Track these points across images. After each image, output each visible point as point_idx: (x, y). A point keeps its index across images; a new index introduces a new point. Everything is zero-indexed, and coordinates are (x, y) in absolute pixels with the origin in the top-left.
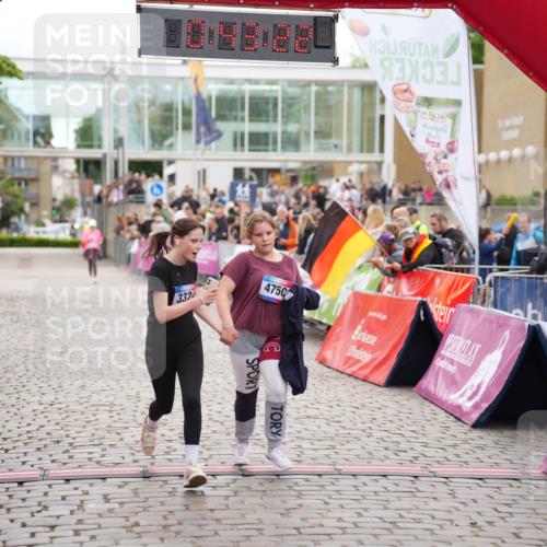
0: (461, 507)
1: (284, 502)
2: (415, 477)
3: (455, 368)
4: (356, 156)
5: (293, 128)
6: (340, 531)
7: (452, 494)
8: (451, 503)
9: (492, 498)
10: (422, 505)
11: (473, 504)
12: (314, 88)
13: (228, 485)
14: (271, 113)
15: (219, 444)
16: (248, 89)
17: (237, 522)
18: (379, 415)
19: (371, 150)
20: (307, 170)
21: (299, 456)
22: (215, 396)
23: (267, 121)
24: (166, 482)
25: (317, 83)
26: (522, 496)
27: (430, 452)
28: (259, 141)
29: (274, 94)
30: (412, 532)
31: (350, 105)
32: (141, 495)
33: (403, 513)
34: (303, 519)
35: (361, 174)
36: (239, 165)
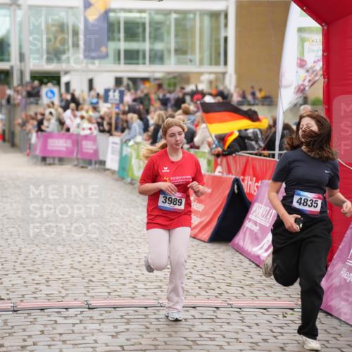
0: (247, 329)
1: (115, 327)
2: (217, 308)
3: (258, 228)
4: (206, 68)
5: (159, 46)
6: (153, 348)
7: (242, 320)
8: (239, 326)
9: (271, 322)
10: (218, 328)
11: (255, 326)
12: (174, 16)
13: (76, 315)
14: (141, 35)
15: (74, 285)
16: (123, 16)
17: (78, 342)
18: (199, 263)
19: (217, 63)
20: (170, 79)
21: (133, 293)
22: (78, 251)
23: (138, 41)
24: (29, 314)
25: (176, 12)
26: (292, 321)
27: (232, 290)
28: (132, 56)
29: (143, 20)
30: (206, 347)
31: (201, 29)
32: (9, 324)
33: (203, 334)
34: (127, 340)
35: (211, 82)
36: (119, 75)
